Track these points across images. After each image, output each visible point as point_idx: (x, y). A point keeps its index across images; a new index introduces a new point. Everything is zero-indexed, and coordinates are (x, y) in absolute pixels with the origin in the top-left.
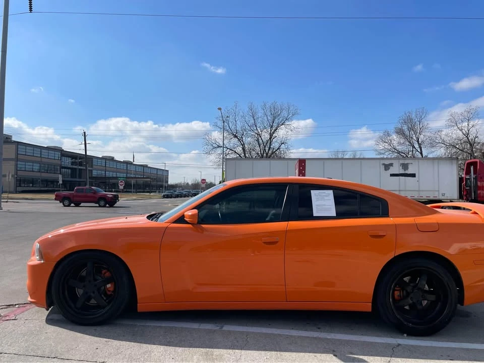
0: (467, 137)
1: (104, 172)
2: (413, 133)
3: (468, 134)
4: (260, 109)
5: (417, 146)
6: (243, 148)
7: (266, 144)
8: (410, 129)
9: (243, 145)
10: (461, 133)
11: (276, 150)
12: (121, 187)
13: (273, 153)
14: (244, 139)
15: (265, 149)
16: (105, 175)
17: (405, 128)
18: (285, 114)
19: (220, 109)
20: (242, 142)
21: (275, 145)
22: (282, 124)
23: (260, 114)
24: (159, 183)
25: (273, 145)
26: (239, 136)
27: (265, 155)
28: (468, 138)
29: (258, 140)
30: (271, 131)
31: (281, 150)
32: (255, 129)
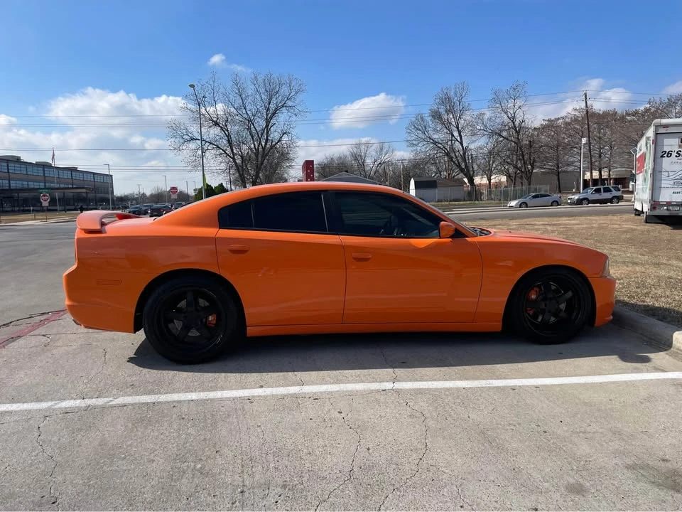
0: (512, 121)
1: (7, 182)
2: (451, 116)
3: (514, 117)
4: (249, 83)
5: (456, 134)
6: (229, 141)
7: (262, 134)
8: (447, 112)
9: (229, 136)
10: (506, 117)
11: (276, 143)
12: (45, 204)
13: (272, 147)
14: (229, 127)
15: (260, 143)
16: (10, 186)
17: (442, 110)
18: (285, 90)
19: (192, 86)
20: (227, 132)
21: (274, 135)
22: (283, 106)
23: (250, 90)
24: (99, 195)
25: (272, 136)
26: (222, 123)
27: (260, 149)
28: (514, 123)
29: (249, 129)
30: (267, 115)
31: (283, 142)
32: (244, 112)
